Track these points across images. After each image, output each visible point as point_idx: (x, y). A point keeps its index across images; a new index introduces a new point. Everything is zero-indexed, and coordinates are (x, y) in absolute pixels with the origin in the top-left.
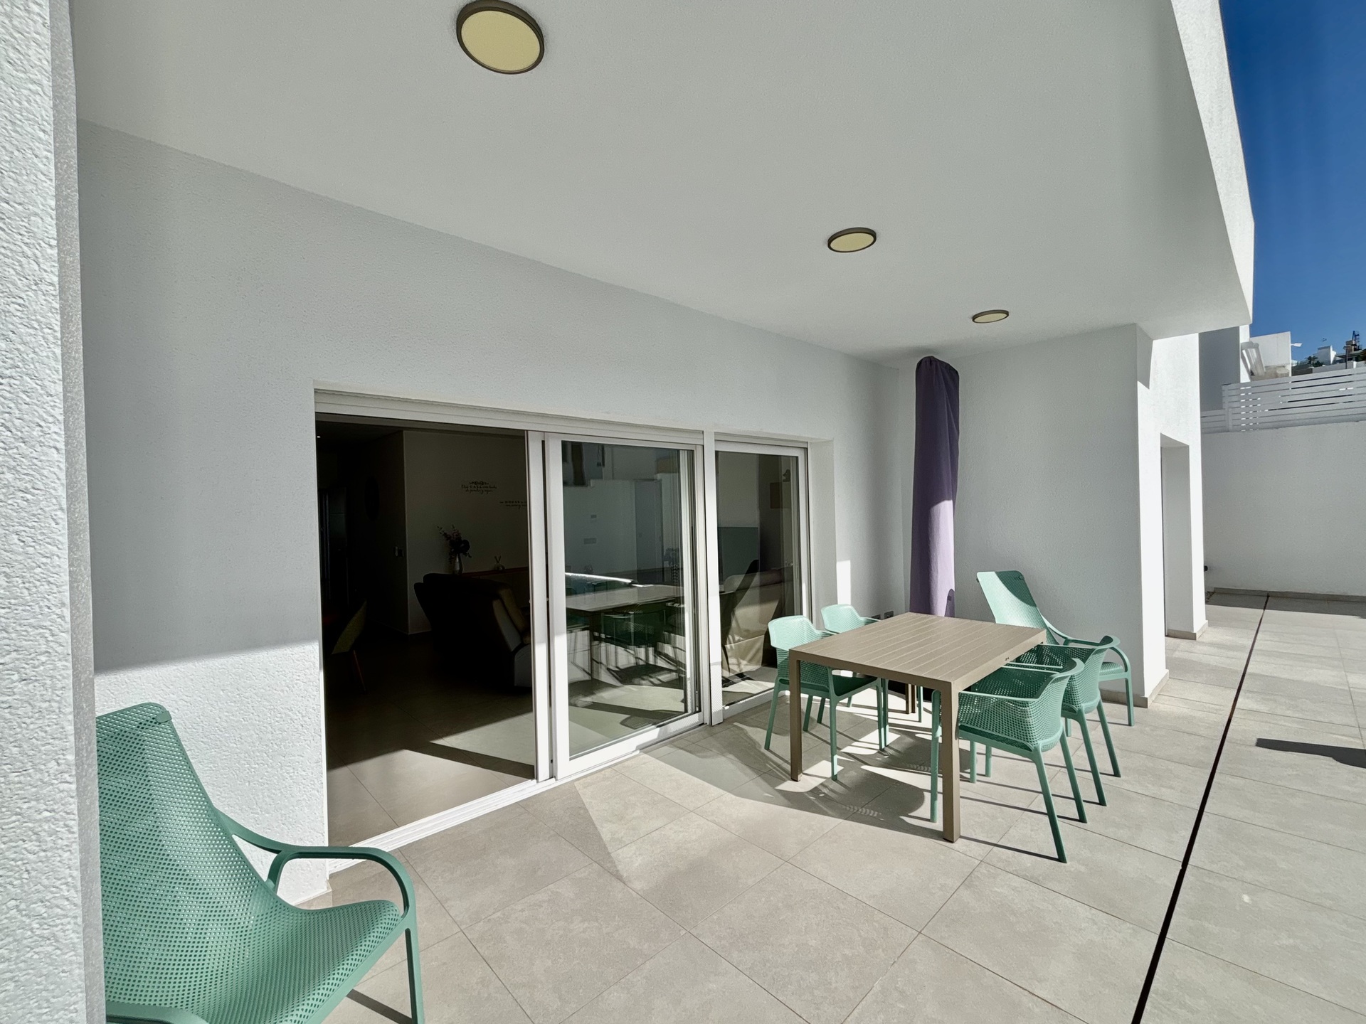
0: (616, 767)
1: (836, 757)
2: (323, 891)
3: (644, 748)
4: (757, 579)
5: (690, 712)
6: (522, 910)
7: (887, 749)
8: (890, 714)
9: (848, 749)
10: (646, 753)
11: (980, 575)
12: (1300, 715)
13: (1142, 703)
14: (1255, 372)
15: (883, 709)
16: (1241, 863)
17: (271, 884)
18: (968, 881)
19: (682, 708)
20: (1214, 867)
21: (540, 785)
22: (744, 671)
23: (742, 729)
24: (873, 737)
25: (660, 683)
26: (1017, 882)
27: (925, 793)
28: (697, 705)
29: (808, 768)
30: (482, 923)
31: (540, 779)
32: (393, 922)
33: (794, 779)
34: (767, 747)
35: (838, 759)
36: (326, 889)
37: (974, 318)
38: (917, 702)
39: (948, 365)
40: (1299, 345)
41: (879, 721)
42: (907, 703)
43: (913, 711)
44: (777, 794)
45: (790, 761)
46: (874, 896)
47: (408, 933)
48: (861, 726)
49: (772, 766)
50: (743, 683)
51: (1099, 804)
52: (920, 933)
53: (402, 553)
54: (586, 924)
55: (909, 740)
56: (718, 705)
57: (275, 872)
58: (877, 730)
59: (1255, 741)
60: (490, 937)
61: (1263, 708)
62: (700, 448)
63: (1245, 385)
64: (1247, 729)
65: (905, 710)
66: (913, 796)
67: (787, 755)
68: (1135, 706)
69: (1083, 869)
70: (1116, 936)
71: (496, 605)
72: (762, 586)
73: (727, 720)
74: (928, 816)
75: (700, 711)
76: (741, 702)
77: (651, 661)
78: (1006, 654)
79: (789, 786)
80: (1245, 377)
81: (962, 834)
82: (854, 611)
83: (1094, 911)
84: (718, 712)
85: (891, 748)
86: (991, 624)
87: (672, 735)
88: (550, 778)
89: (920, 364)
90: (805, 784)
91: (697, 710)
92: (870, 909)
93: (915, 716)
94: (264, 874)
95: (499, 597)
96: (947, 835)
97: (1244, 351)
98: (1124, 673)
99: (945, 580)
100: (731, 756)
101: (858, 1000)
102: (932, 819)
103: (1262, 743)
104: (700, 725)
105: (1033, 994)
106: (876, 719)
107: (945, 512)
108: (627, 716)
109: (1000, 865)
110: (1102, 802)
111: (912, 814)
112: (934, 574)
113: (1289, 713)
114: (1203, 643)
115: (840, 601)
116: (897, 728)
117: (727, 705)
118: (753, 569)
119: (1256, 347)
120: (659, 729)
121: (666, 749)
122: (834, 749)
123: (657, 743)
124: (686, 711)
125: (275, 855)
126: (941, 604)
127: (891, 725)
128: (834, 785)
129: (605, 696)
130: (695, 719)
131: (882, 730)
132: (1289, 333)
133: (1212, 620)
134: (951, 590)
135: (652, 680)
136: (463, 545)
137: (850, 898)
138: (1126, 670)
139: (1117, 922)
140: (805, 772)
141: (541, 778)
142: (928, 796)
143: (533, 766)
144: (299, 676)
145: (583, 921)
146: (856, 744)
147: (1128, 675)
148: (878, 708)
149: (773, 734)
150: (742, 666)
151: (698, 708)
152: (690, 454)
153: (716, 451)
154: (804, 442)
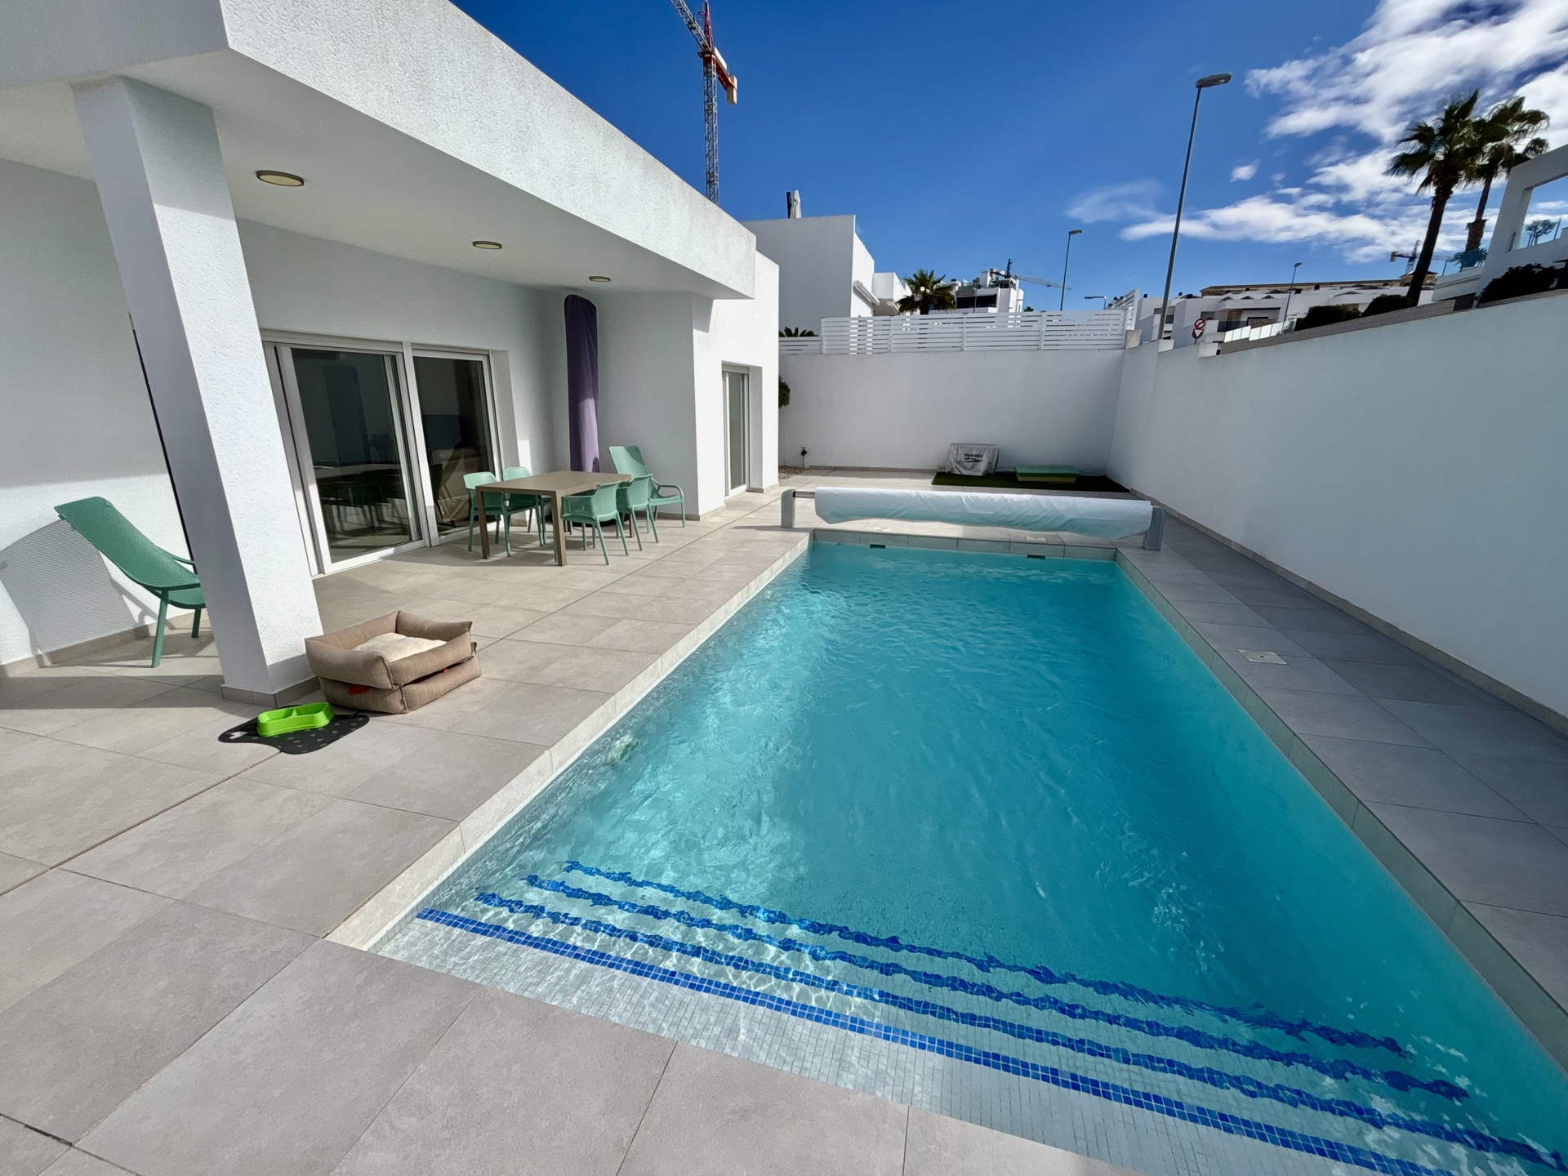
5: (414, 539)
11: (613, 448)
23: (452, 545)
28: (419, 534)
33: (486, 558)
37: (590, 278)
39: (587, 301)
44: (478, 563)
49: (470, 554)
56: (434, 533)
62: (401, 354)
67: (481, 551)
68: (687, 519)
73: (443, 544)
75: (421, 539)
76: (453, 534)
79: (483, 560)
81: (567, 563)
84: (433, 538)
89: (567, 299)
90: (494, 559)
91: (419, 539)
96: (560, 564)
99: (592, 451)
107: (589, 406)
110: (641, 550)
112: (583, 447)
120: (394, 548)
121: (402, 557)
124: (411, 540)
126: (590, 465)
130: (418, 544)
134: (596, 459)
140: (494, 555)
151: (420, 537)
152: (393, 358)
153: (414, 357)
154: (485, 350)
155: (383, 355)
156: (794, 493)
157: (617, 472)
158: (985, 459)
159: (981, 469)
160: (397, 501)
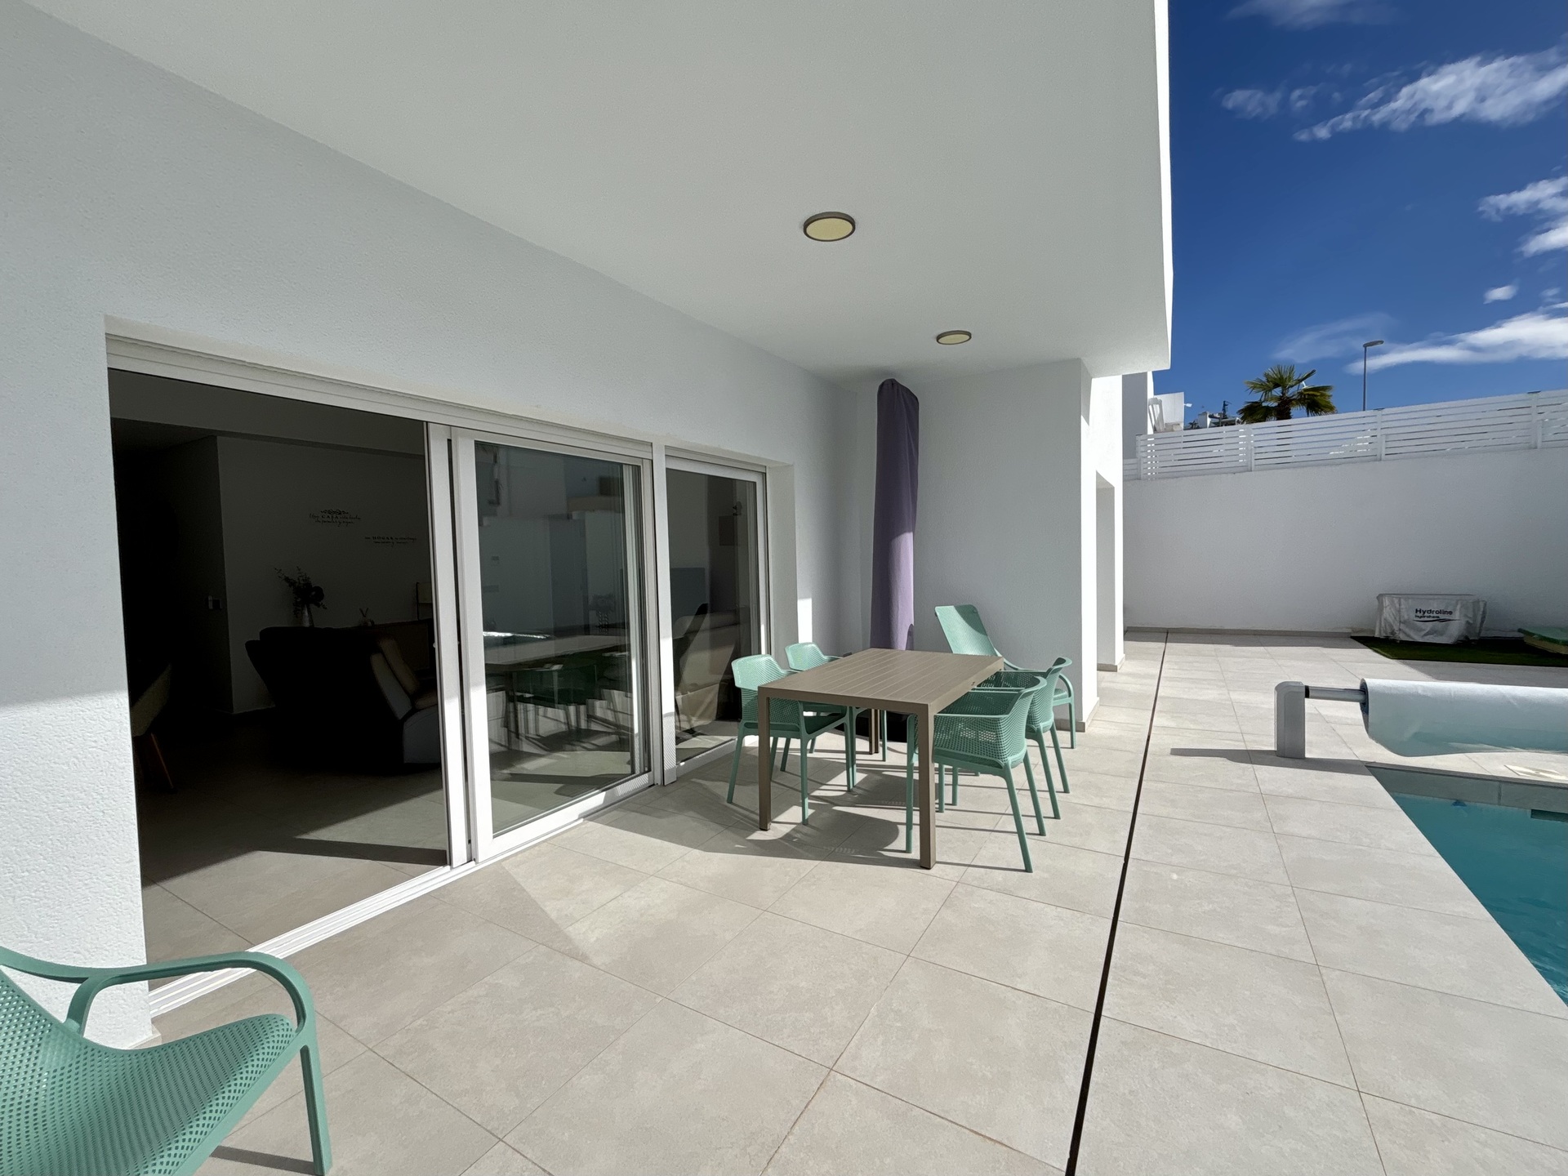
0: (553, 841)
1: (807, 801)
2: (145, 1037)
3: (590, 816)
4: (707, 620)
5: (637, 771)
6: (452, 1012)
7: (855, 790)
8: (858, 757)
9: (817, 793)
10: (591, 820)
11: (939, 610)
12: (1200, 727)
13: (1081, 728)
14: (1157, 428)
15: (850, 751)
16: (1170, 851)
17: (74, 1025)
18: (946, 902)
19: (628, 769)
20: (1150, 858)
21: (455, 872)
22: (695, 725)
23: (701, 785)
24: (841, 779)
25: (595, 747)
26: (992, 895)
27: (899, 827)
28: (646, 765)
29: (776, 817)
30: (397, 1036)
31: (454, 865)
32: (284, 1039)
33: (764, 828)
34: (730, 800)
35: (809, 804)
36: (151, 1035)
37: (938, 338)
38: (880, 743)
39: (908, 390)
40: (1189, 405)
41: (847, 764)
42: (871, 743)
43: (877, 752)
44: (749, 843)
45: (758, 812)
46: (860, 930)
47: (305, 1053)
48: (830, 769)
49: (739, 817)
50: (694, 739)
51: (1055, 818)
52: (908, 956)
53: (220, 606)
54: (540, 1012)
55: (878, 777)
56: (670, 761)
57: (79, 1010)
58: (845, 772)
59: (1169, 751)
60: (411, 1049)
61: (1172, 724)
62: (650, 463)
63: (1151, 436)
64: (1162, 742)
65: (868, 750)
66: (888, 830)
67: (756, 807)
68: (1077, 731)
69: (1046, 875)
70: (1079, 927)
71: (376, 661)
72: (713, 628)
73: (682, 778)
74: (904, 848)
75: (649, 770)
76: (697, 757)
77: (583, 725)
78: (972, 679)
79: (759, 835)
80: (1150, 431)
81: (937, 860)
82: (818, 649)
83: (1059, 909)
84: (671, 770)
85: (859, 788)
86: (951, 654)
87: (618, 799)
88: (468, 862)
89: (882, 386)
90: (777, 830)
91: (646, 769)
92: (858, 942)
93: (879, 756)
94: (60, 1013)
95: (379, 651)
96: (924, 863)
97: (1150, 407)
98: (1068, 698)
99: (905, 616)
100: (691, 813)
101: (856, 1028)
102: (908, 850)
103: (1177, 752)
104: (650, 786)
105: (1016, 989)
106: (845, 761)
107: (907, 544)
108: (560, 785)
109: (975, 883)
110: (1057, 816)
111: (887, 848)
112: (895, 609)
113: (1192, 726)
114: (1122, 674)
115: (801, 640)
116: (863, 768)
117: (682, 761)
118: (702, 611)
119: (1160, 403)
120: (604, 793)
121: (616, 814)
122: (804, 794)
123: (602, 809)
124: (633, 772)
125: (76, 986)
126: (902, 638)
127: (858, 765)
128: (806, 829)
129: (530, 766)
130: (644, 780)
131: (851, 769)
132: (1182, 394)
133: (1128, 655)
134: (912, 628)
135: (585, 745)
136: (313, 593)
137: (835, 936)
138: (1070, 695)
139: (1078, 914)
140: (776, 820)
141: (455, 863)
142: (903, 829)
143: (445, 851)
144: (95, 742)
145: (535, 1009)
146: (824, 787)
147: (1071, 700)
148: (846, 752)
149: (736, 786)
150: (693, 722)
151: (648, 768)
152: (637, 470)
153: (667, 469)
154: (761, 466)
155: (621, 465)
156: (1307, 689)
157: (947, 648)
158: (1457, 615)
159: (1451, 633)
160: (617, 695)
